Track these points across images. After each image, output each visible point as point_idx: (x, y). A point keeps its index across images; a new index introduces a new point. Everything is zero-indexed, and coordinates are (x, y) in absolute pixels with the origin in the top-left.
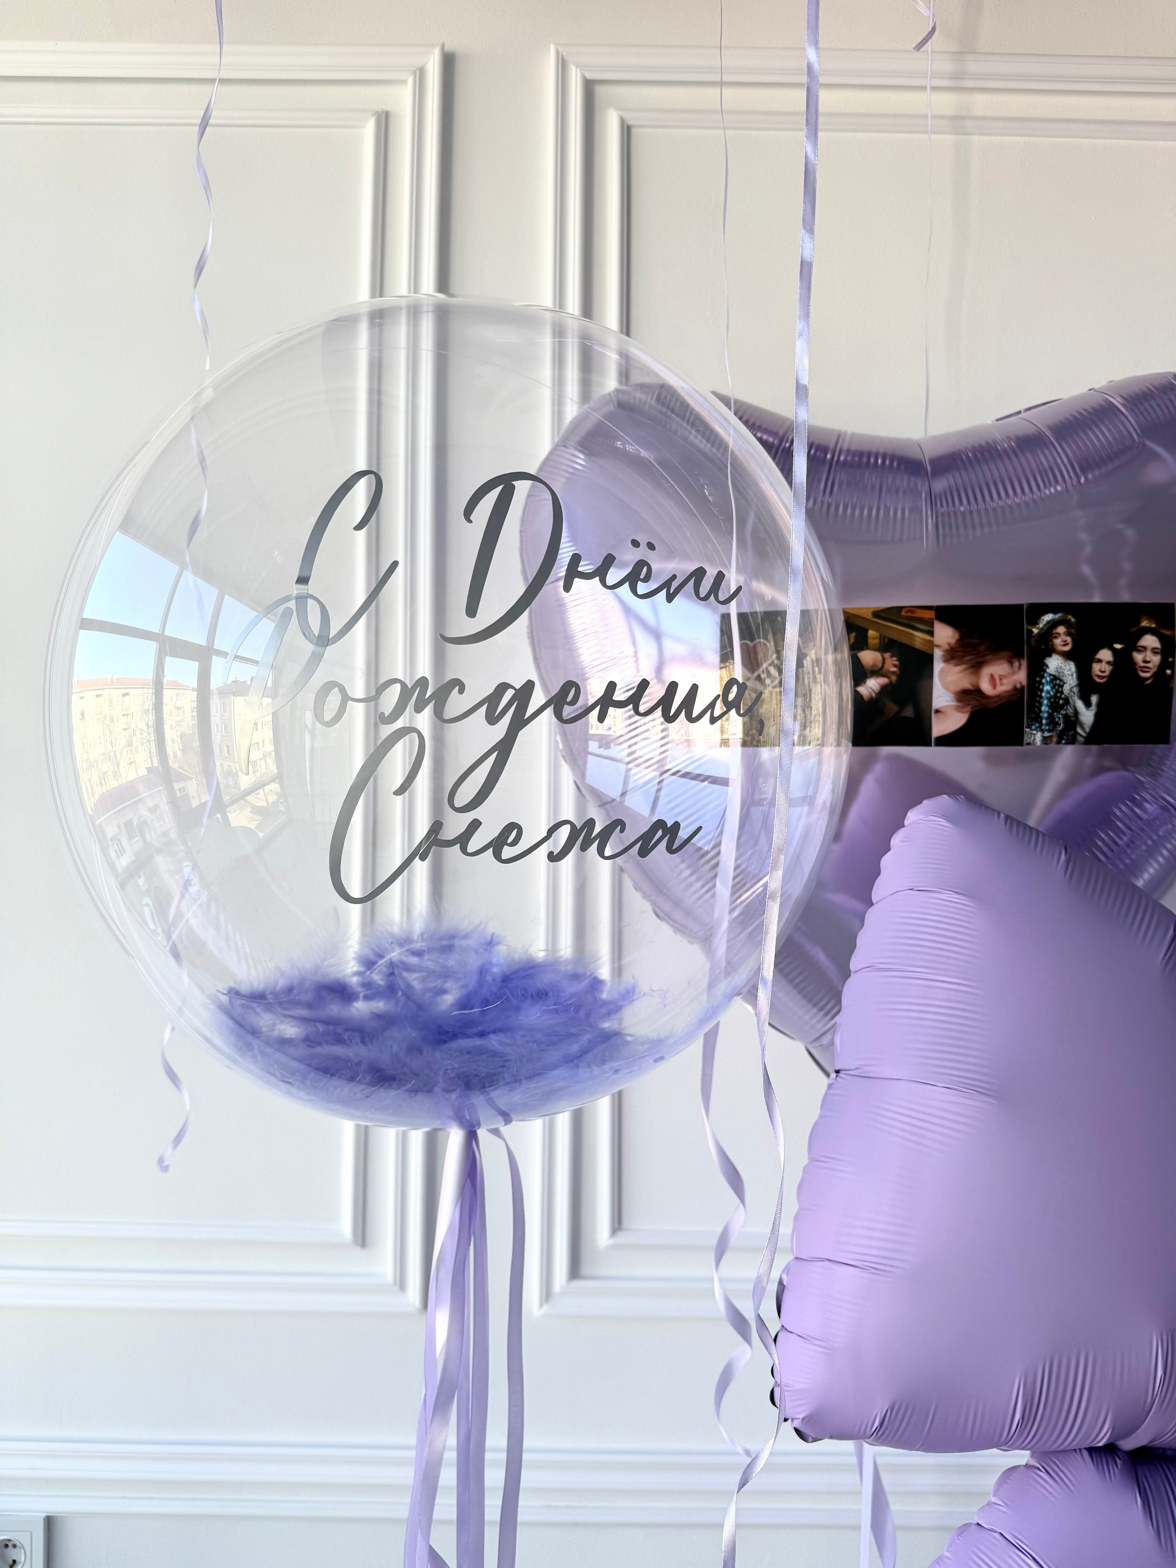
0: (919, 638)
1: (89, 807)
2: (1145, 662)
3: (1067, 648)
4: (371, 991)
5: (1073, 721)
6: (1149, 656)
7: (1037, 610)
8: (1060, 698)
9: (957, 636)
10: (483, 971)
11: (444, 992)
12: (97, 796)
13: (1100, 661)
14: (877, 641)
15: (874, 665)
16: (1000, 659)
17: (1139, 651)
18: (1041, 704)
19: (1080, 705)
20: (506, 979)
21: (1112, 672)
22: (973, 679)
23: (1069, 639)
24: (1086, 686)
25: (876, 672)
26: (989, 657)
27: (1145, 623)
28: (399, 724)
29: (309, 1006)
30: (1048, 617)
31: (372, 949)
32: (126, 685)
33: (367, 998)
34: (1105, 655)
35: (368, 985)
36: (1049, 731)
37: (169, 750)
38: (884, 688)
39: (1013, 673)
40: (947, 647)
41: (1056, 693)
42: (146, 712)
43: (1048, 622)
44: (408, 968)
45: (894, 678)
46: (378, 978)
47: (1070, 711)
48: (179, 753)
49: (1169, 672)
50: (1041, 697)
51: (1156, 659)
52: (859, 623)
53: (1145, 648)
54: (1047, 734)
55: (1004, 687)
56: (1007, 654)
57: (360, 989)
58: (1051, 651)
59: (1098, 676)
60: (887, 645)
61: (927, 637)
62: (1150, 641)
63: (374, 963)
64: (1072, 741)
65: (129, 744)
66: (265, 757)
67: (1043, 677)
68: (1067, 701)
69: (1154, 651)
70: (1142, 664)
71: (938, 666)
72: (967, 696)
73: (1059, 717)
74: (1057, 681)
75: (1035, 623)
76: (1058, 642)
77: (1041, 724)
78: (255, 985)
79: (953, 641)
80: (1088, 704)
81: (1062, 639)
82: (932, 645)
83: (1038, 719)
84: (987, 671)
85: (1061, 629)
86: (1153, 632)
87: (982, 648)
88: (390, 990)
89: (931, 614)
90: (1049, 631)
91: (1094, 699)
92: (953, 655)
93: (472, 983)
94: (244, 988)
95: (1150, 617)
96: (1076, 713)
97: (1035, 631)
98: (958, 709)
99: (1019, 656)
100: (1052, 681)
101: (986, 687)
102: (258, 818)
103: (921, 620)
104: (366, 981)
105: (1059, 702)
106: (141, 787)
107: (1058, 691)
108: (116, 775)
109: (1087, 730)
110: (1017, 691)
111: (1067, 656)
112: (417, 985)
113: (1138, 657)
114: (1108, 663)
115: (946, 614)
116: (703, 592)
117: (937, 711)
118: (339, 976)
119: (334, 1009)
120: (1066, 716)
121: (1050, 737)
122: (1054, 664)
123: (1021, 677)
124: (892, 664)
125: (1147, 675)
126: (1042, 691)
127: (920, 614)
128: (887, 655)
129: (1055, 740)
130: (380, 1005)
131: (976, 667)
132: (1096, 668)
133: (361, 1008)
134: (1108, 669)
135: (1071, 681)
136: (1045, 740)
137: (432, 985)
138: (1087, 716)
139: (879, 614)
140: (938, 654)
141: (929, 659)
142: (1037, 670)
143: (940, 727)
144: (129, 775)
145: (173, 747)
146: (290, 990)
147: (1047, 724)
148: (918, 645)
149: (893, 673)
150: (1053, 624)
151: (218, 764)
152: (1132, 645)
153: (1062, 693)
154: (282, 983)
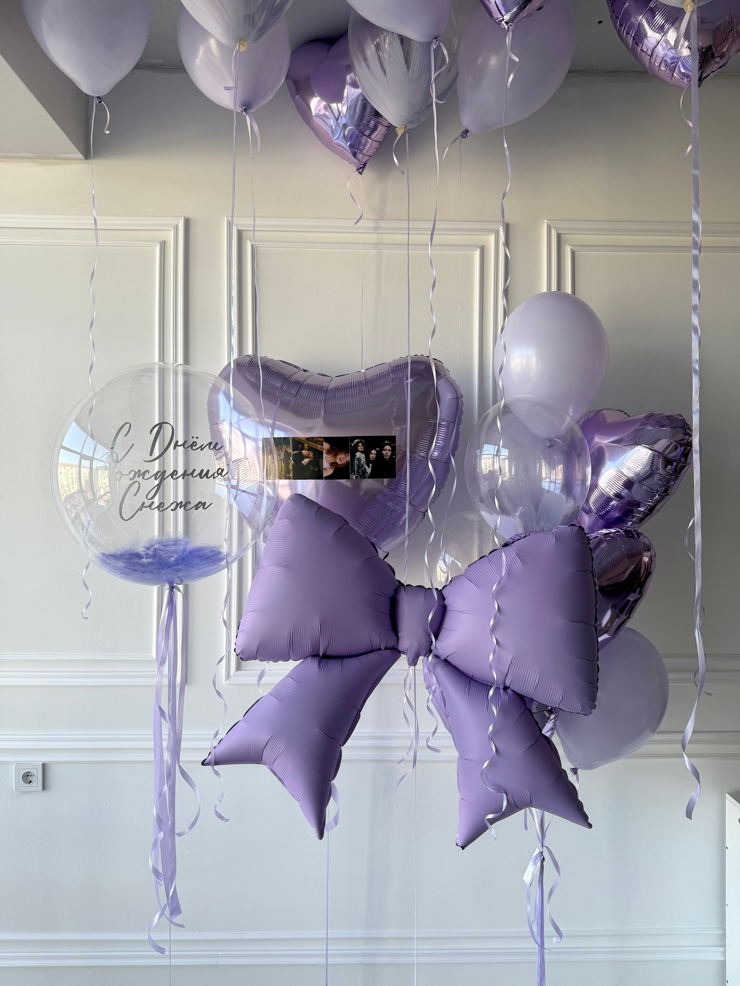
0: (319, 447)
1: (63, 499)
2: (386, 454)
3: (362, 450)
4: (148, 556)
5: (364, 472)
6: (387, 452)
7: (353, 438)
8: (360, 465)
9: (330, 446)
10: (184, 550)
11: (172, 557)
12: (65, 497)
13: (372, 454)
14: (307, 447)
15: (306, 455)
16: (343, 453)
17: (384, 450)
18: (355, 467)
19: (366, 467)
20: (191, 552)
21: (376, 457)
22: (334, 459)
23: (363, 447)
24: (368, 461)
25: (307, 457)
26: (339, 453)
27: (386, 442)
28: (135, 480)
29: (127, 559)
30: (357, 440)
31: (149, 544)
32: (72, 466)
33: (146, 558)
34: (374, 452)
35: (147, 554)
36: (357, 475)
37: (82, 484)
38: (309, 462)
39: (346, 457)
40: (327, 449)
41: (359, 464)
42: (77, 474)
43: (356, 442)
44: (160, 550)
45: (312, 459)
46: (150, 552)
47: (363, 469)
48: (85, 485)
49: (394, 456)
50: (355, 465)
51: (390, 453)
52: (302, 442)
53: (386, 450)
54: (356, 476)
55: (343, 462)
56: (344, 452)
57: (144, 555)
58: (357, 451)
59: (372, 458)
60: (310, 449)
61: (321, 446)
62: (388, 447)
63: (149, 548)
64: (365, 478)
65: (72, 482)
66: (107, 487)
67: (355, 459)
68: (362, 466)
69: (389, 450)
70: (385, 454)
71: (325, 455)
72: (333, 464)
73: (360, 471)
74: (359, 460)
75: (352, 442)
76: (359, 448)
77: (355, 473)
78: (111, 553)
79: (329, 448)
80: (369, 467)
81: (361, 447)
82: (323, 449)
83: (354, 471)
84: (338, 457)
85: (360, 444)
86: (389, 445)
87: (337, 450)
88: (154, 556)
89: (322, 439)
90: (356, 445)
91: (371, 465)
92: (328, 452)
93: (180, 554)
94: (107, 553)
95: (388, 440)
96: (365, 469)
97: (353, 445)
98: (330, 468)
99: (348, 452)
100: (358, 460)
101: (338, 461)
102: (106, 503)
103: (319, 441)
104: (147, 553)
105: (360, 466)
106: (75, 495)
107: (359, 463)
108: (69, 491)
109: (369, 474)
110: (348, 463)
111: (362, 452)
112: (164, 555)
113: (384, 452)
114: (375, 454)
115: (327, 439)
116: (211, 447)
117: (325, 469)
118: (138, 551)
119: (136, 560)
120: (362, 470)
121: (358, 476)
122: (358, 454)
123: (349, 458)
124: (311, 454)
125: (387, 458)
126: (355, 463)
127: (319, 439)
128: (310, 452)
129: (359, 477)
130: (150, 560)
131: (336, 456)
132: (371, 456)
133: (145, 560)
134: (375, 456)
135: (363, 460)
136: (356, 477)
137: (168, 555)
138: (369, 470)
139: (308, 439)
140: (324, 451)
141: (322, 453)
142: (353, 456)
143: (325, 474)
144: (73, 491)
145: (83, 484)
146: (122, 555)
147: (357, 473)
148: (319, 449)
149: (312, 457)
150: (358, 443)
151: (95, 488)
152: (382, 449)
153: (361, 463)
154: (119, 553)
